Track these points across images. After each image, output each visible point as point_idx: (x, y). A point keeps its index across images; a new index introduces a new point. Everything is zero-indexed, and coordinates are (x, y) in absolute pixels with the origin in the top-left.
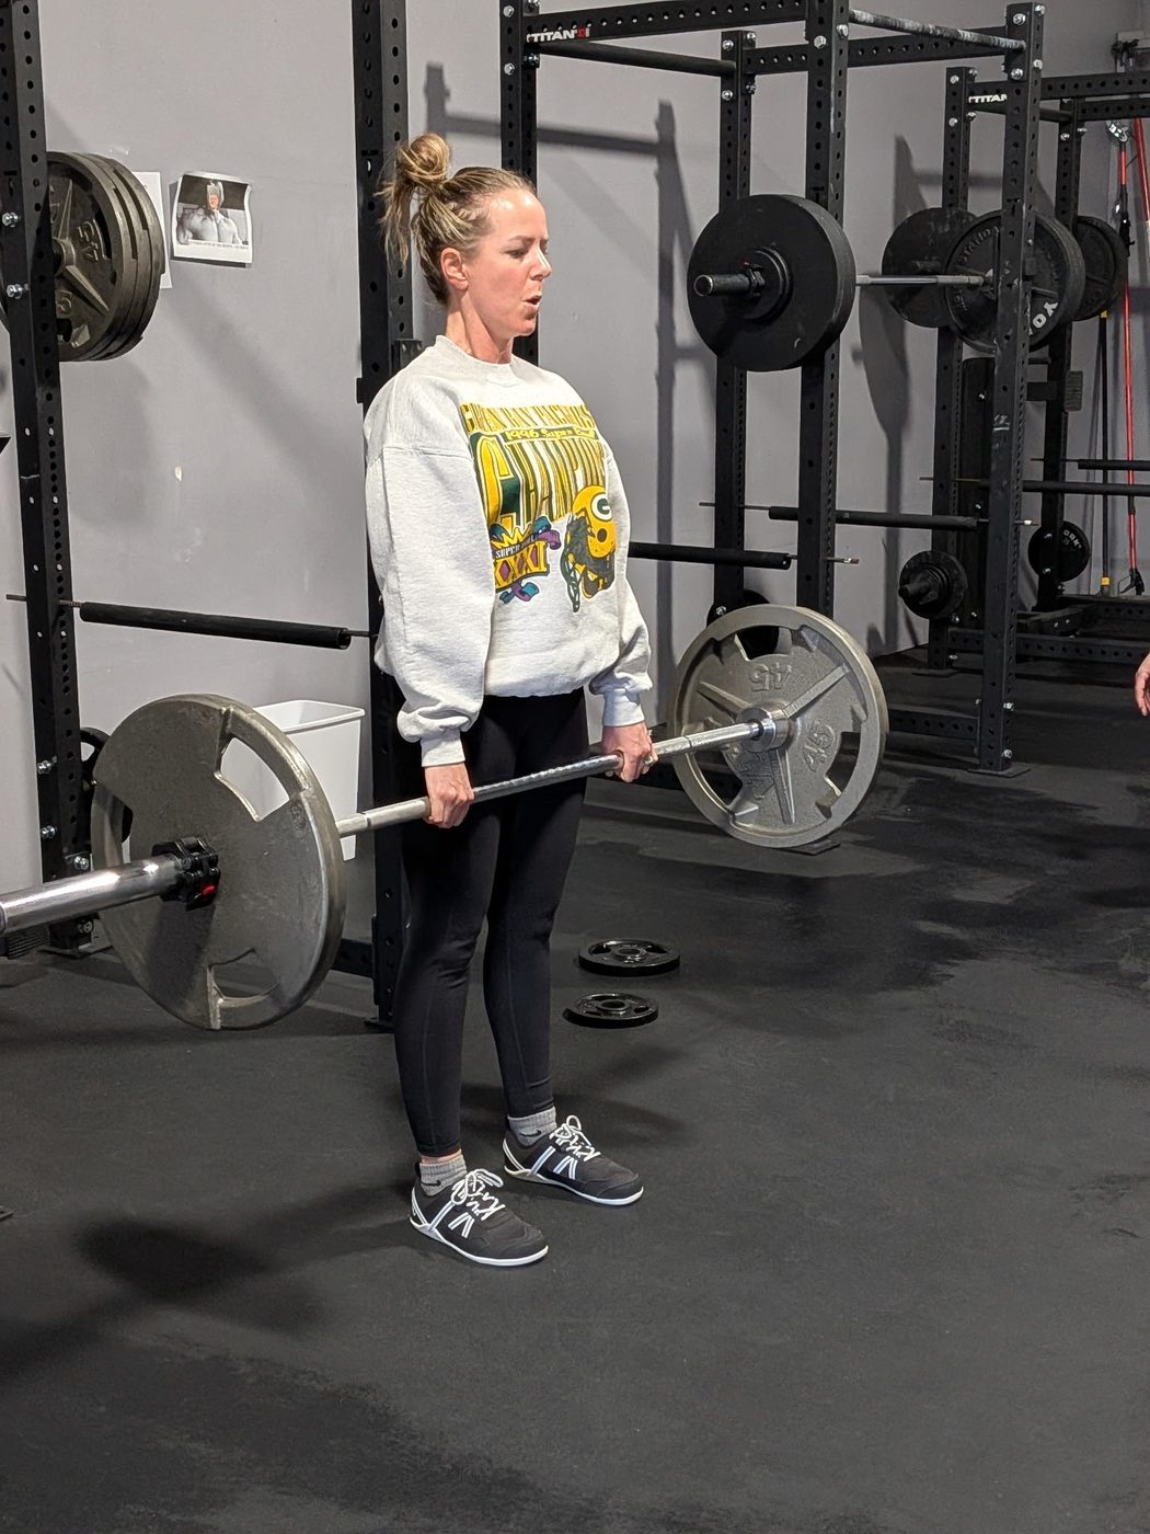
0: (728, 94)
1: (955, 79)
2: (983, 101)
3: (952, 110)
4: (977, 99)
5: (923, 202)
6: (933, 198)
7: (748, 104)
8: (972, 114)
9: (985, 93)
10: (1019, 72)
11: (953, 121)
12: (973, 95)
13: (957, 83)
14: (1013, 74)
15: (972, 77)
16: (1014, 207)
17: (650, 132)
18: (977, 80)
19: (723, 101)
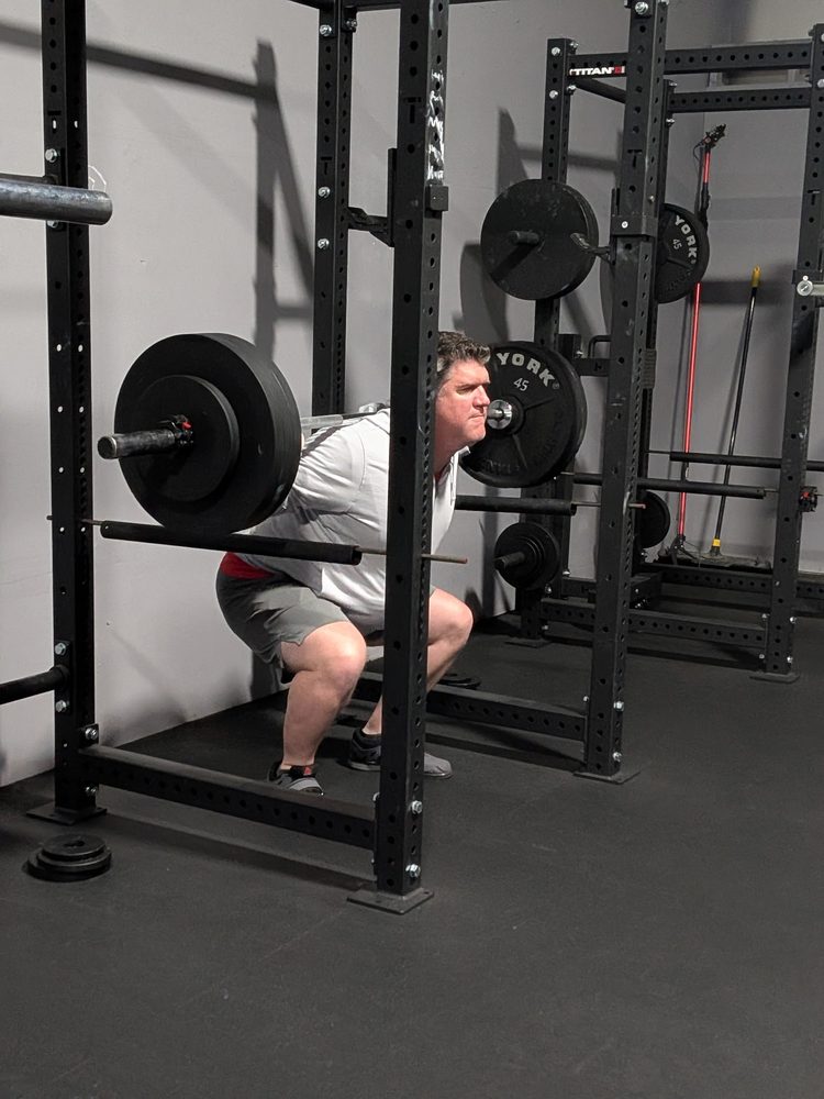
0: (327, 28)
1: (556, 51)
2: (583, 73)
3: (552, 82)
4: (577, 71)
5: (525, 174)
6: (534, 172)
7: (348, 42)
8: (573, 87)
9: (586, 66)
10: (644, 5)
11: (554, 94)
12: (574, 67)
13: (558, 55)
14: (637, 7)
15: (573, 50)
16: (635, 157)
17: (248, 73)
18: (577, 53)
19: (321, 37)
